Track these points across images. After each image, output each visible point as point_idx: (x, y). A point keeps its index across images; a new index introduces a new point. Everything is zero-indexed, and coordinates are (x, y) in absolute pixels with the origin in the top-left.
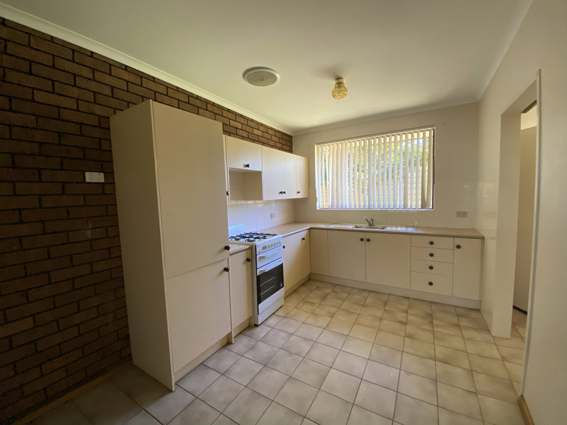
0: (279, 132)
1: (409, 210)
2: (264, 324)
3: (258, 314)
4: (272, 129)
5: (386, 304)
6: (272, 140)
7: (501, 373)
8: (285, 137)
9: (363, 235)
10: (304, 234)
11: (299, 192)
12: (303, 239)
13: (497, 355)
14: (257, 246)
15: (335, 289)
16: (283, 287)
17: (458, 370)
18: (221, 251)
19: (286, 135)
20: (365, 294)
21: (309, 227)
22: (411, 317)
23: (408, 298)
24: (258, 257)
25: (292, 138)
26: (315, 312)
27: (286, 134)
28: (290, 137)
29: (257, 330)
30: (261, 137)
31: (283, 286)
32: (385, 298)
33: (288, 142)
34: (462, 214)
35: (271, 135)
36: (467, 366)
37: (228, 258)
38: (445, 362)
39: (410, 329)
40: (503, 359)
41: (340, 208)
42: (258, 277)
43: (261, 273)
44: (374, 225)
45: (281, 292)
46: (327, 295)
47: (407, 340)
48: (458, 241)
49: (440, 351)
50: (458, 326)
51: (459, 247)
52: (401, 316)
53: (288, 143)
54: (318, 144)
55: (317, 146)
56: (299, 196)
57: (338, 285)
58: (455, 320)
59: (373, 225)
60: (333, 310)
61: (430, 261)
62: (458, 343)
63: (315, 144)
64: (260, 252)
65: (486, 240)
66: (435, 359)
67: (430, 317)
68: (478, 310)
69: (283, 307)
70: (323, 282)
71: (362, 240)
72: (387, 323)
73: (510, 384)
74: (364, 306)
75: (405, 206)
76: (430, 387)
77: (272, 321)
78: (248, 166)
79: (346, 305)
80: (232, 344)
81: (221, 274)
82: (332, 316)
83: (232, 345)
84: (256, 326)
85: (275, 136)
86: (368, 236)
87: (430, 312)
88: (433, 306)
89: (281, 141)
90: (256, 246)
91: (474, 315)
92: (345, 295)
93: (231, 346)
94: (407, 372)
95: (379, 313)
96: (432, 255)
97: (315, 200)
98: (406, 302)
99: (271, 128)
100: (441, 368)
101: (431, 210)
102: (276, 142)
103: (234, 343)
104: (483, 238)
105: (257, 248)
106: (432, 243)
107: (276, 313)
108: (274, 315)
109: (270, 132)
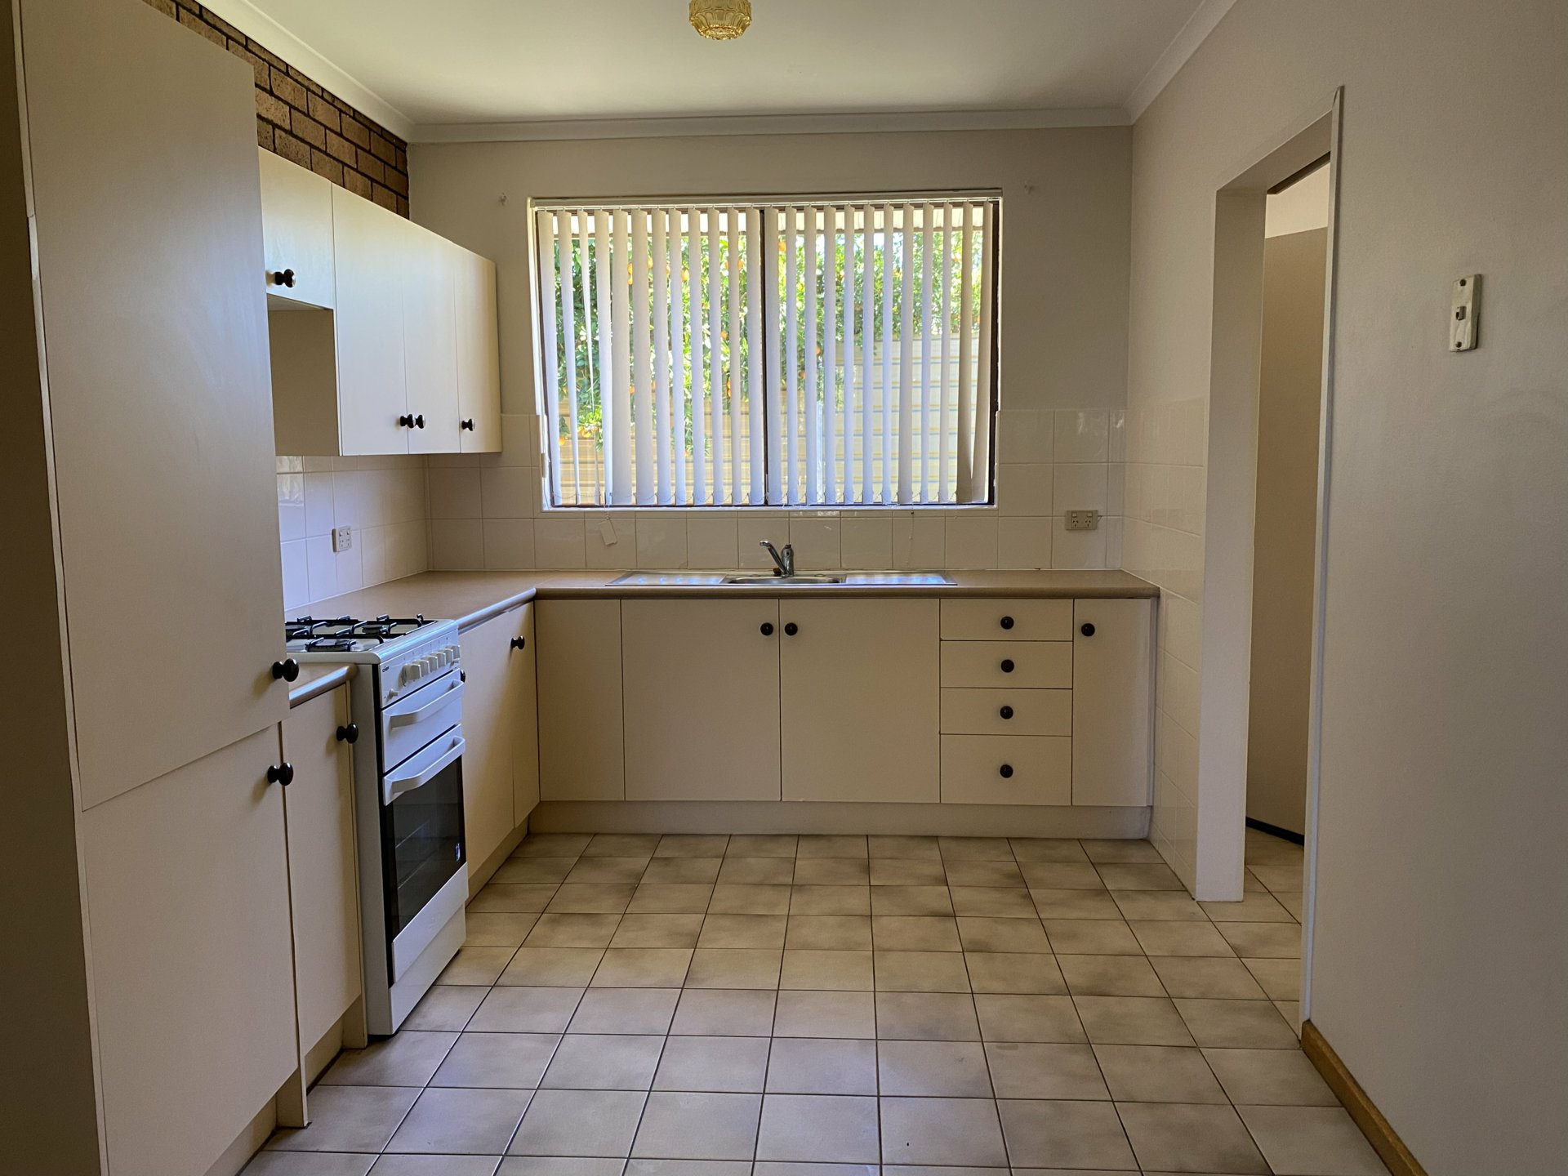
0: (356, 115)
1: (916, 507)
2: (409, 1026)
3: (391, 982)
4: (326, 96)
5: (867, 869)
6: (328, 155)
7: (1240, 986)
8: (378, 147)
9: (768, 611)
10: (514, 623)
11: (467, 425)
12: (518, 643)
13: (1222, 947)
14: (382, 666)
15: (662, 853)
16: (465, 862)
17: (1136, 1005)
18: (259, 689)
19: (383, 133)
20: (786, 850)
21: (532, 591)
22: (961, 895)
23: (935, 838)
24: (386, 715)
25: (405, 152)
26: (617, 942)
27: (382, 129)
28: (400, 145)
29: (395, 1054)
30: (283, 134)
31: (463, 860)
32: (859, 849)
33: (389, 171)
34: (1082, 522)
35: (326, 127)
36: (1156, 990)
37: (280, 723)
38: (1095, 992)
39: (970, 928)
40: (1239, 952)
41: (655, 502)
42: (386, 813)
43: (398, 794)
44: (796, 572)
45: (457, 887)
46: (640, 876)
47: (974, 960)
48: (1088, 611)
49: (1076, 970)
50: (1103, 892)
51: (1088, 630)
52: (934, 897)
53: (392, 177)
54: (538, 200)
55: (536, 209)
56: (469, 444)
57: (663, 835)
58: (1090, 878)
59: (791, 572)
60: (691, 921)
61: (1006, 690)
62: (1116, 938)
63: (529, 201)
64: (391, 695)
65: (1163, 599)
66: (1068, 991)
67: (1018, 882)
68: (1146, 841)
69: (462, 953)
70: (595, 834)
71: (767, 629)
72: (890, 925)
73: (1271, 1008)
74: (795, 887)
75: (903, 492)
76: (1078, 1061)
77: (447, 1011)
78: (285, 278)
79: (727, 897)
80: (304, 1128)
81: (258, 795)
82: (694, 941)
83: (305, 1132)
84: (381, 1040)
85: (340, 135)
86: (789, 612)
87: (1013, 867)
88: (1017, 848)
89: (365, 161)
90: (375, 668)
91: (1136, 855)
92: (710, 866)
93: (300, 1138)
94: (1001, 1042)
95: (857, 901)
96: (1008, 666)
97: (535, 465)
98: (933, 852)
99: (323, 94)
100: (1090, 1010)
101: (986, 507)
102: (344, 164)
103: (309, 1124)
104: (1155, 595)
105: (383, 676)
106: (1007, 623)
107: (447, 980)
108: (438, 990)
109: (321, 111)
